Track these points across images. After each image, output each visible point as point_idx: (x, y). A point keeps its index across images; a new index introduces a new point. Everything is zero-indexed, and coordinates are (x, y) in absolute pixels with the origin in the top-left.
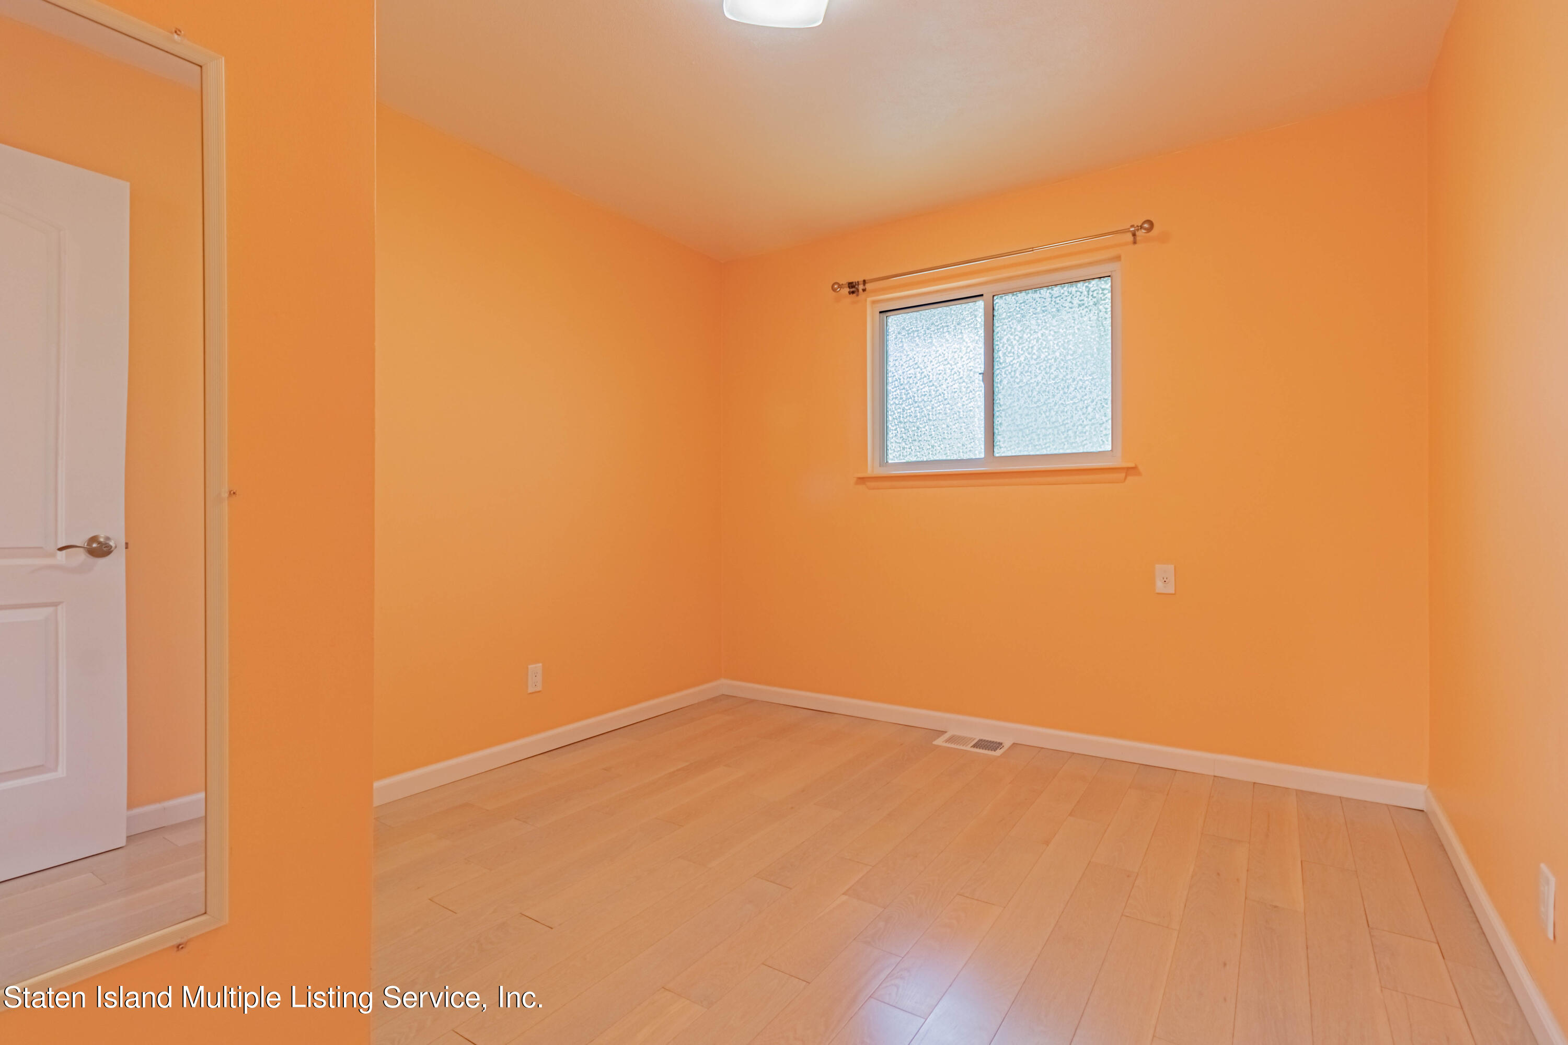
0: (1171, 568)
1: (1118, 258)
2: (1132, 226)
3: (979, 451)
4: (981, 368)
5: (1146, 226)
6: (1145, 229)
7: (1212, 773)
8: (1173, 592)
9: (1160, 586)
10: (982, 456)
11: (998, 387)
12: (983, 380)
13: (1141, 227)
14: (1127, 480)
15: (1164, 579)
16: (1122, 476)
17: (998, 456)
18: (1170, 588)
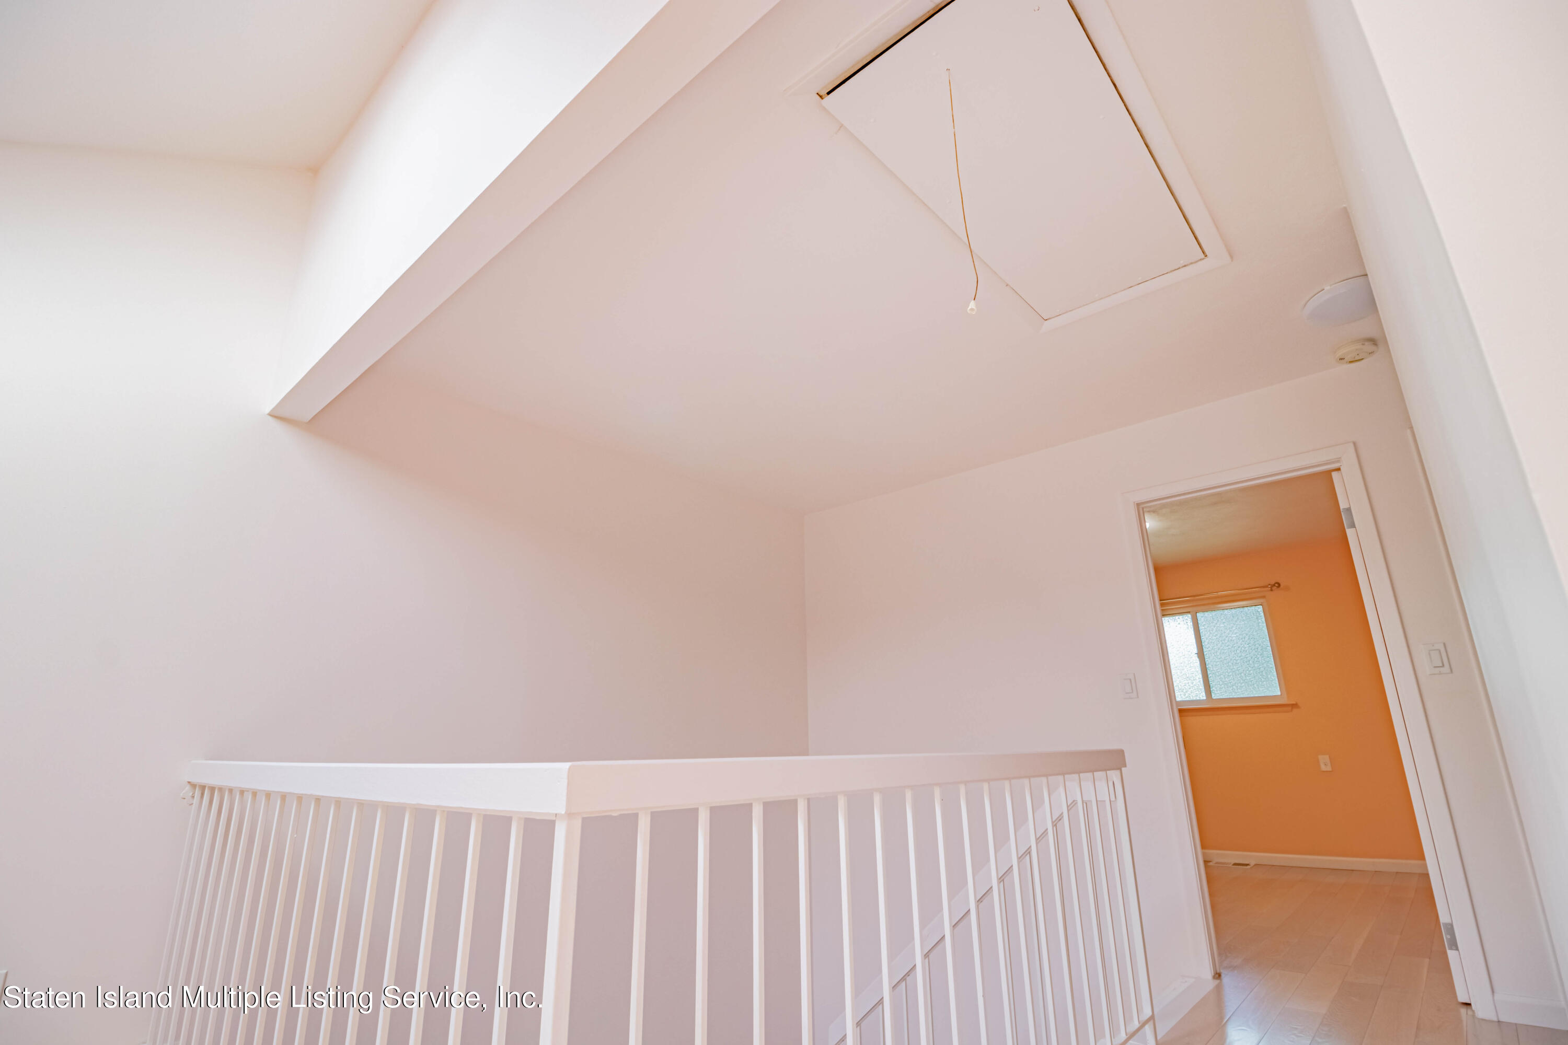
0: (1327, 757)
1: (1264, 597)
2: (1269, 585)
3: (1202, 696)
4: (1195, 651)
5: (1276, 585)
8: (1330, 769)
9: (1323, 768)
10: (1205, 698)
11: (1208, 661)
12: (1198, 657)
13: (1274, 585)
14: (1292, 711)
15: (1325, 763)
16: (1290, 708)
17: (1215, 698)
18: (1329, 768)
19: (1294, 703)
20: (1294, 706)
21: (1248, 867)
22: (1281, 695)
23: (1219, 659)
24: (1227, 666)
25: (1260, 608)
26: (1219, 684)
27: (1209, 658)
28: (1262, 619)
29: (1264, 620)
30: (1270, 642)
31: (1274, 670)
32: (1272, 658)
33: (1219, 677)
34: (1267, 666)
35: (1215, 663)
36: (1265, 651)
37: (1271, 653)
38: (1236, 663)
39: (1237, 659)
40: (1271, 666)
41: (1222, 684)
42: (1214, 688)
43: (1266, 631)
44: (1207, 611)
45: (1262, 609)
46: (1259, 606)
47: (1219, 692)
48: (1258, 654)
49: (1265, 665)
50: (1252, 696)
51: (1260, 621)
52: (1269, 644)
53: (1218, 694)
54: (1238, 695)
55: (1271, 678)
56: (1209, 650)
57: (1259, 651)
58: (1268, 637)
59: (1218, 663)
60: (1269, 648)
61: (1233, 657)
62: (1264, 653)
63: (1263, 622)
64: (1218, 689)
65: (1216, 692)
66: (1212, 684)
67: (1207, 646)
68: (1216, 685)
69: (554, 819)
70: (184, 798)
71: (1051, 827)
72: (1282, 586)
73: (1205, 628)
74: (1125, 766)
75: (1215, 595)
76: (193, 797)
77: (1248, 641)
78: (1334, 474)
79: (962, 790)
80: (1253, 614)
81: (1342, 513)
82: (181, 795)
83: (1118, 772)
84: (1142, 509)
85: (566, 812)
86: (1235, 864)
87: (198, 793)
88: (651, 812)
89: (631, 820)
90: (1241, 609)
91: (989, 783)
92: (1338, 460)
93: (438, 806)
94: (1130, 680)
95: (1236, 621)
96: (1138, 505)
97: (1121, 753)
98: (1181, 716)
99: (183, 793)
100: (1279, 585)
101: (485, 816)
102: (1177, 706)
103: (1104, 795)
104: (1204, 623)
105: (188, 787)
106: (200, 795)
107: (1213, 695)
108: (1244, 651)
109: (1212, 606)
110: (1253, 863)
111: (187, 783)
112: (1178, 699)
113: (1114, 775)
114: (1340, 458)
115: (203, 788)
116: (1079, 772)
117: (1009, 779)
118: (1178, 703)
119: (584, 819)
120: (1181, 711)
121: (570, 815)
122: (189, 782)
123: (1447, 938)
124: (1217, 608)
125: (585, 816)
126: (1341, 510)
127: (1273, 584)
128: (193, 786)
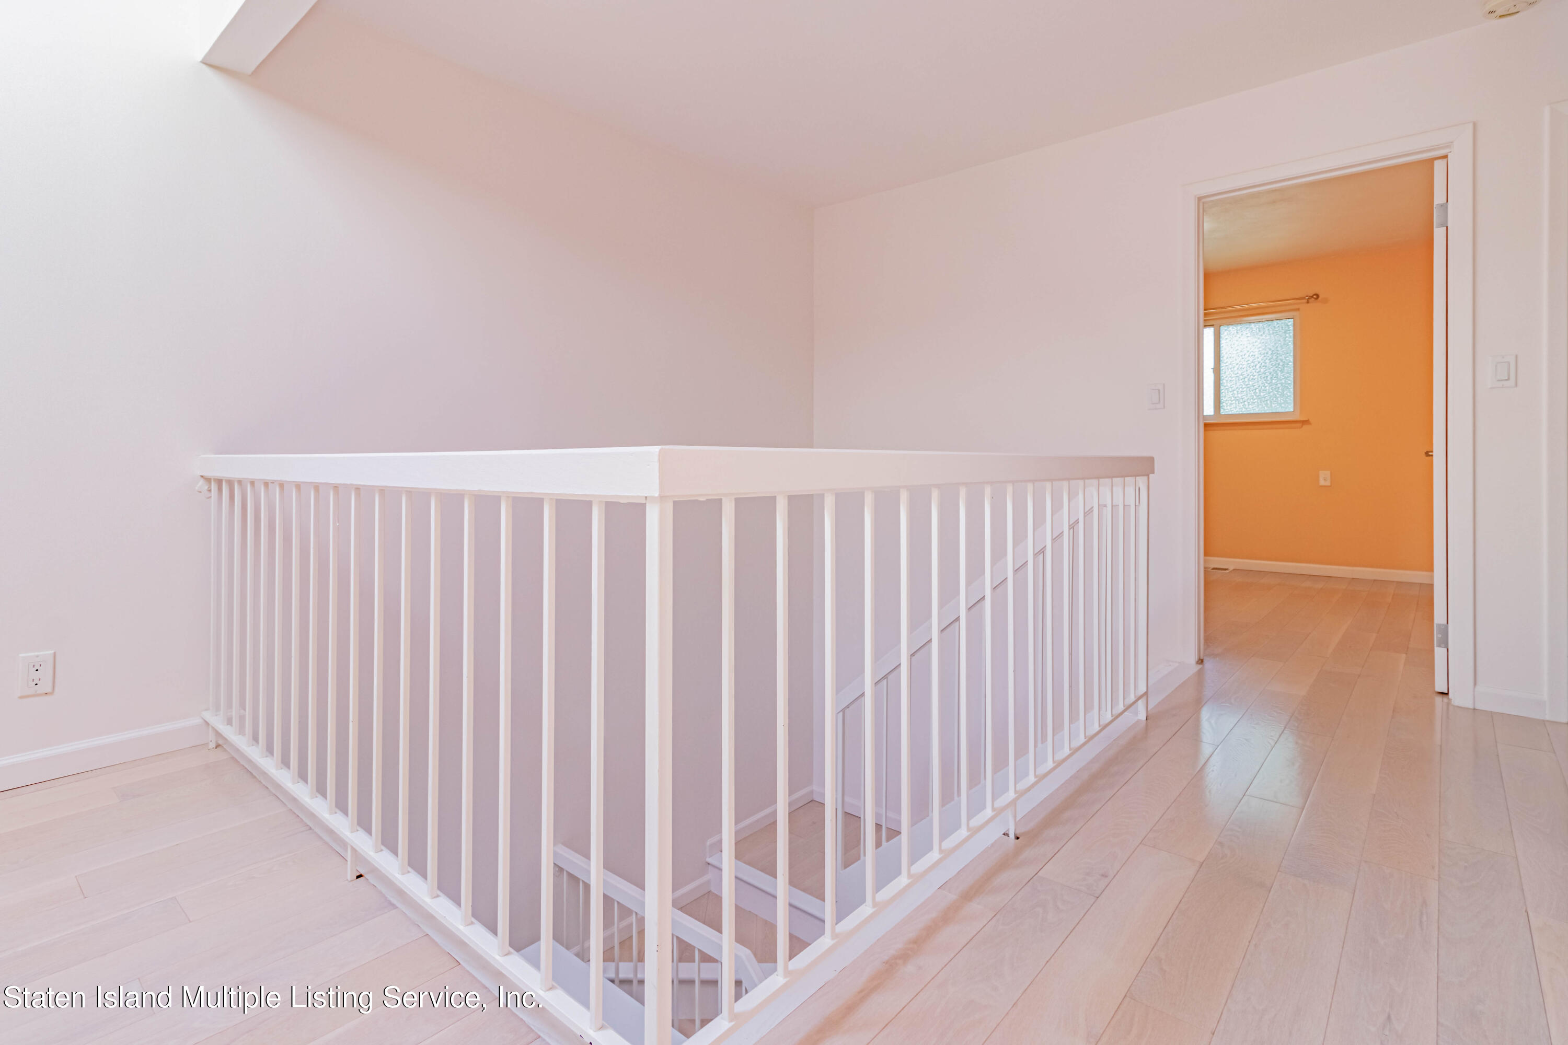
0: (1328, 473)
1: (1298, 309)
2: (1307, 297)
5: (1315, 297)
6: (1314, 298)
7: (1351, 577)
8: (1329, 485)
9: (1322, 483)
12: (1214, 372)
13: (1312, 297)
14: (1302, 426)
15: (1324, 478)
16: (1299, 425)
17: (1223, 414)
18: (1328, 483)
19: (1307, 419)
20: (1305, 422)
21: (1227, 571)
22: (1294, 411)
23: (1236, 374)
24: (1243, 382)
25: (1290, 322)
26: (1230, 400)
27: (1225, 373)
28: (1290, 333)
29: (1292, 334)
30: (1294, 357)
31: (1292, 386)
32: (1292, 374)
33: (1232, 393)
34: (1285, 382)
35: (1230, 378)
36: (1287, 367)
37: (1292, 368)
38: (1252, 379)
39: (1255, 374)
40: (1289, 382)
41: (1233, 400)
42: (1224, 404)
43: (1292, 346)
44: (1232, 325)
45: (1293, 322)
46: (1290, 320)
47: (1228, 408)
48: (1278, 370)
49: (1283, 381)
50: (1263, 412)
51: (1287, 335)
52: (1292, 359)
53: (1228, 409)
54: (1248, 411)
55: (1286, 394)
56: (1227, 366)
57: (1280, 366)
58: (1292, 352)
59: (1234, 378)
60: (1291, 364)
61: (1251, 373)
62: (1285, 368)
63: (1290, 337)
64: (1228, 404)
65: (1225, 408)
66: (1223, 399)
67: (1225, 362)
68: (1226, 400)
69: (645, 502)
70: (200, 492)
71: (1068, 530)
72: (1320, 298)
73: (1226, 343)
74: (1153, 473)
75: (1245, 306)
76: (210, 491)
77: (1270, 357)
78: (1439, 166)
79: (1010, 489)
80: (1282, 328)
81: (1435, 210)
82: (197, 488)
83: (1146, 478)
84: (1203, 204)
85: (660, 495)
86: (1214, 569)
87: (214, 487)
88: (735, 499)
89: (716, 504)
90: (1270, 323)
91: (1034, 484)
92: (1449, 145)
93: (503, 492)
94: (1159, 390)
95: (1262, 335)
96: (1199, 199)
97: (1151, 460)
98: (1205, 430)
99: (198, 486)
100: (1318, 296)
101: (557, 500)
102: (1204, 420)
103: (1131, 500)
104: (1226, 337)
105: (202, 482)
106: (217, 489)
107: (1222, 410)
108: (1263, 366)
109: (1239, 319)
110: (1231, 568)
111: (200, 477)
112: (1205, 414)
113: (1141, 481)
114: (1452, 142)
115: (219, 482)
116: (1098, 478)
117: (1052, 480)
118: (1205, 417)
119: (675, 503)
120: (1206, 425)
121: (662, 498)
122: (202, 476)
123: (1437, 637)
124: (1245, 321)
125: (677, 500)
126: (1435, 206)
127: (1311, 295)
128: (208, 480)
